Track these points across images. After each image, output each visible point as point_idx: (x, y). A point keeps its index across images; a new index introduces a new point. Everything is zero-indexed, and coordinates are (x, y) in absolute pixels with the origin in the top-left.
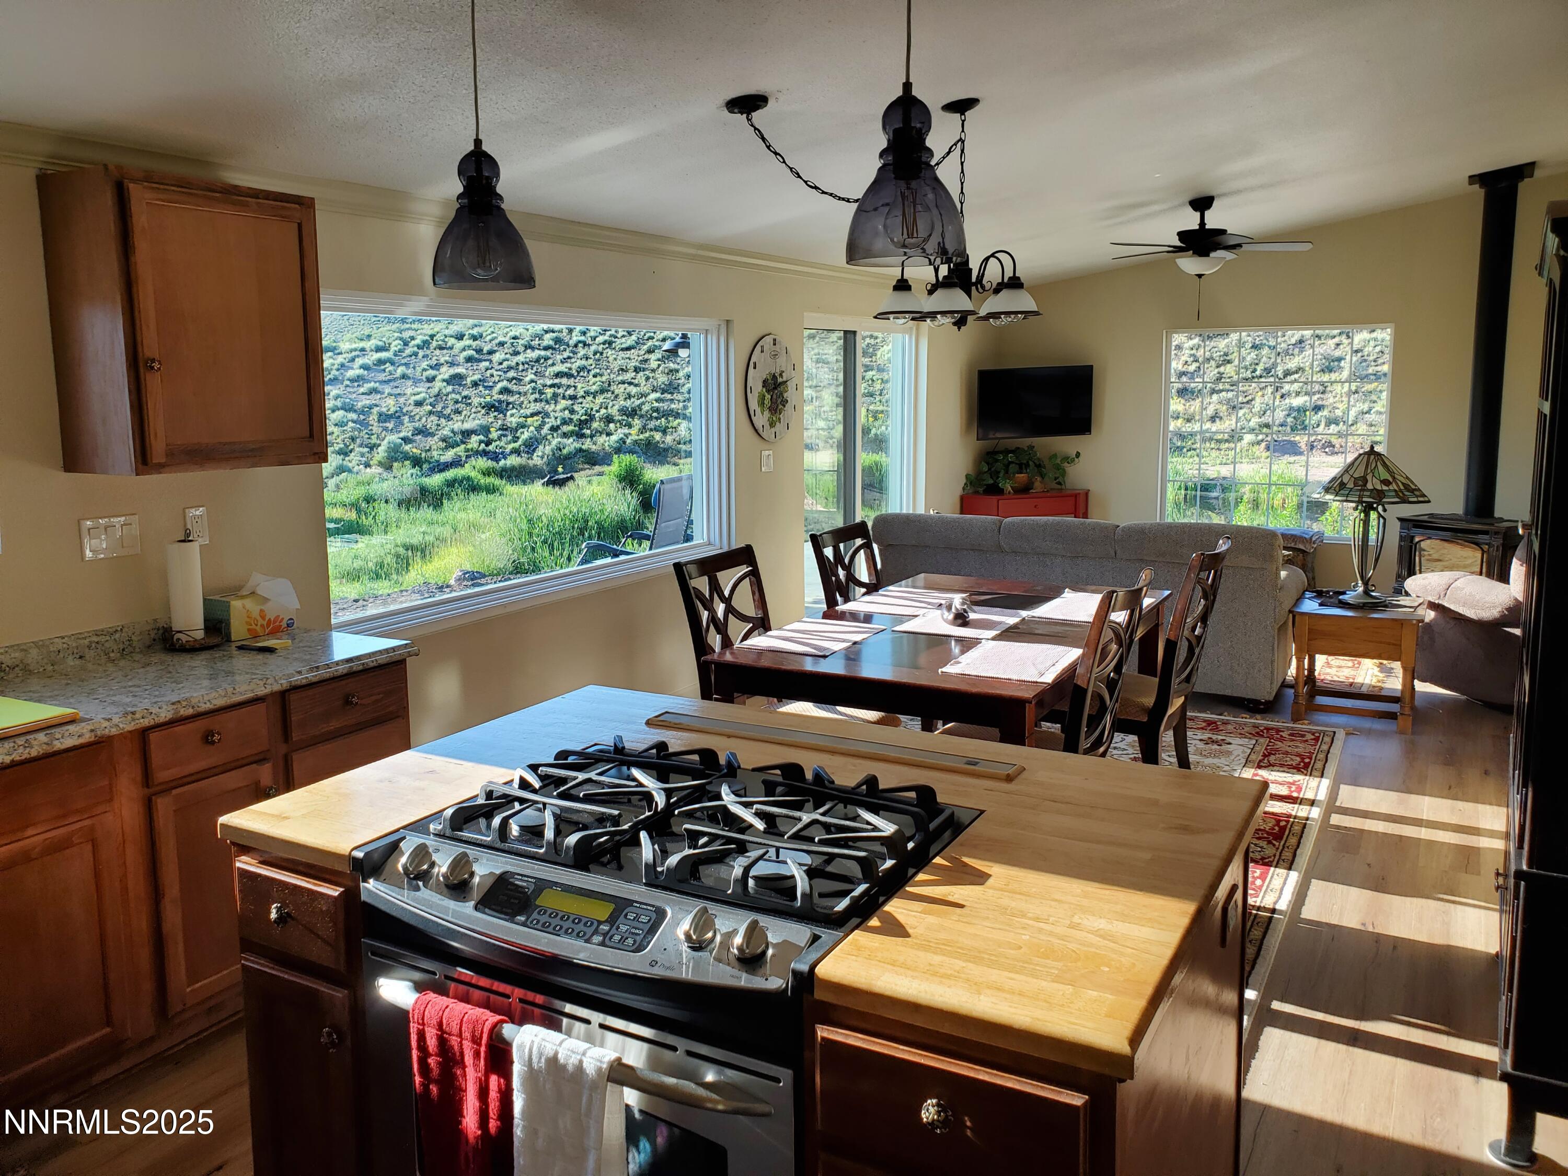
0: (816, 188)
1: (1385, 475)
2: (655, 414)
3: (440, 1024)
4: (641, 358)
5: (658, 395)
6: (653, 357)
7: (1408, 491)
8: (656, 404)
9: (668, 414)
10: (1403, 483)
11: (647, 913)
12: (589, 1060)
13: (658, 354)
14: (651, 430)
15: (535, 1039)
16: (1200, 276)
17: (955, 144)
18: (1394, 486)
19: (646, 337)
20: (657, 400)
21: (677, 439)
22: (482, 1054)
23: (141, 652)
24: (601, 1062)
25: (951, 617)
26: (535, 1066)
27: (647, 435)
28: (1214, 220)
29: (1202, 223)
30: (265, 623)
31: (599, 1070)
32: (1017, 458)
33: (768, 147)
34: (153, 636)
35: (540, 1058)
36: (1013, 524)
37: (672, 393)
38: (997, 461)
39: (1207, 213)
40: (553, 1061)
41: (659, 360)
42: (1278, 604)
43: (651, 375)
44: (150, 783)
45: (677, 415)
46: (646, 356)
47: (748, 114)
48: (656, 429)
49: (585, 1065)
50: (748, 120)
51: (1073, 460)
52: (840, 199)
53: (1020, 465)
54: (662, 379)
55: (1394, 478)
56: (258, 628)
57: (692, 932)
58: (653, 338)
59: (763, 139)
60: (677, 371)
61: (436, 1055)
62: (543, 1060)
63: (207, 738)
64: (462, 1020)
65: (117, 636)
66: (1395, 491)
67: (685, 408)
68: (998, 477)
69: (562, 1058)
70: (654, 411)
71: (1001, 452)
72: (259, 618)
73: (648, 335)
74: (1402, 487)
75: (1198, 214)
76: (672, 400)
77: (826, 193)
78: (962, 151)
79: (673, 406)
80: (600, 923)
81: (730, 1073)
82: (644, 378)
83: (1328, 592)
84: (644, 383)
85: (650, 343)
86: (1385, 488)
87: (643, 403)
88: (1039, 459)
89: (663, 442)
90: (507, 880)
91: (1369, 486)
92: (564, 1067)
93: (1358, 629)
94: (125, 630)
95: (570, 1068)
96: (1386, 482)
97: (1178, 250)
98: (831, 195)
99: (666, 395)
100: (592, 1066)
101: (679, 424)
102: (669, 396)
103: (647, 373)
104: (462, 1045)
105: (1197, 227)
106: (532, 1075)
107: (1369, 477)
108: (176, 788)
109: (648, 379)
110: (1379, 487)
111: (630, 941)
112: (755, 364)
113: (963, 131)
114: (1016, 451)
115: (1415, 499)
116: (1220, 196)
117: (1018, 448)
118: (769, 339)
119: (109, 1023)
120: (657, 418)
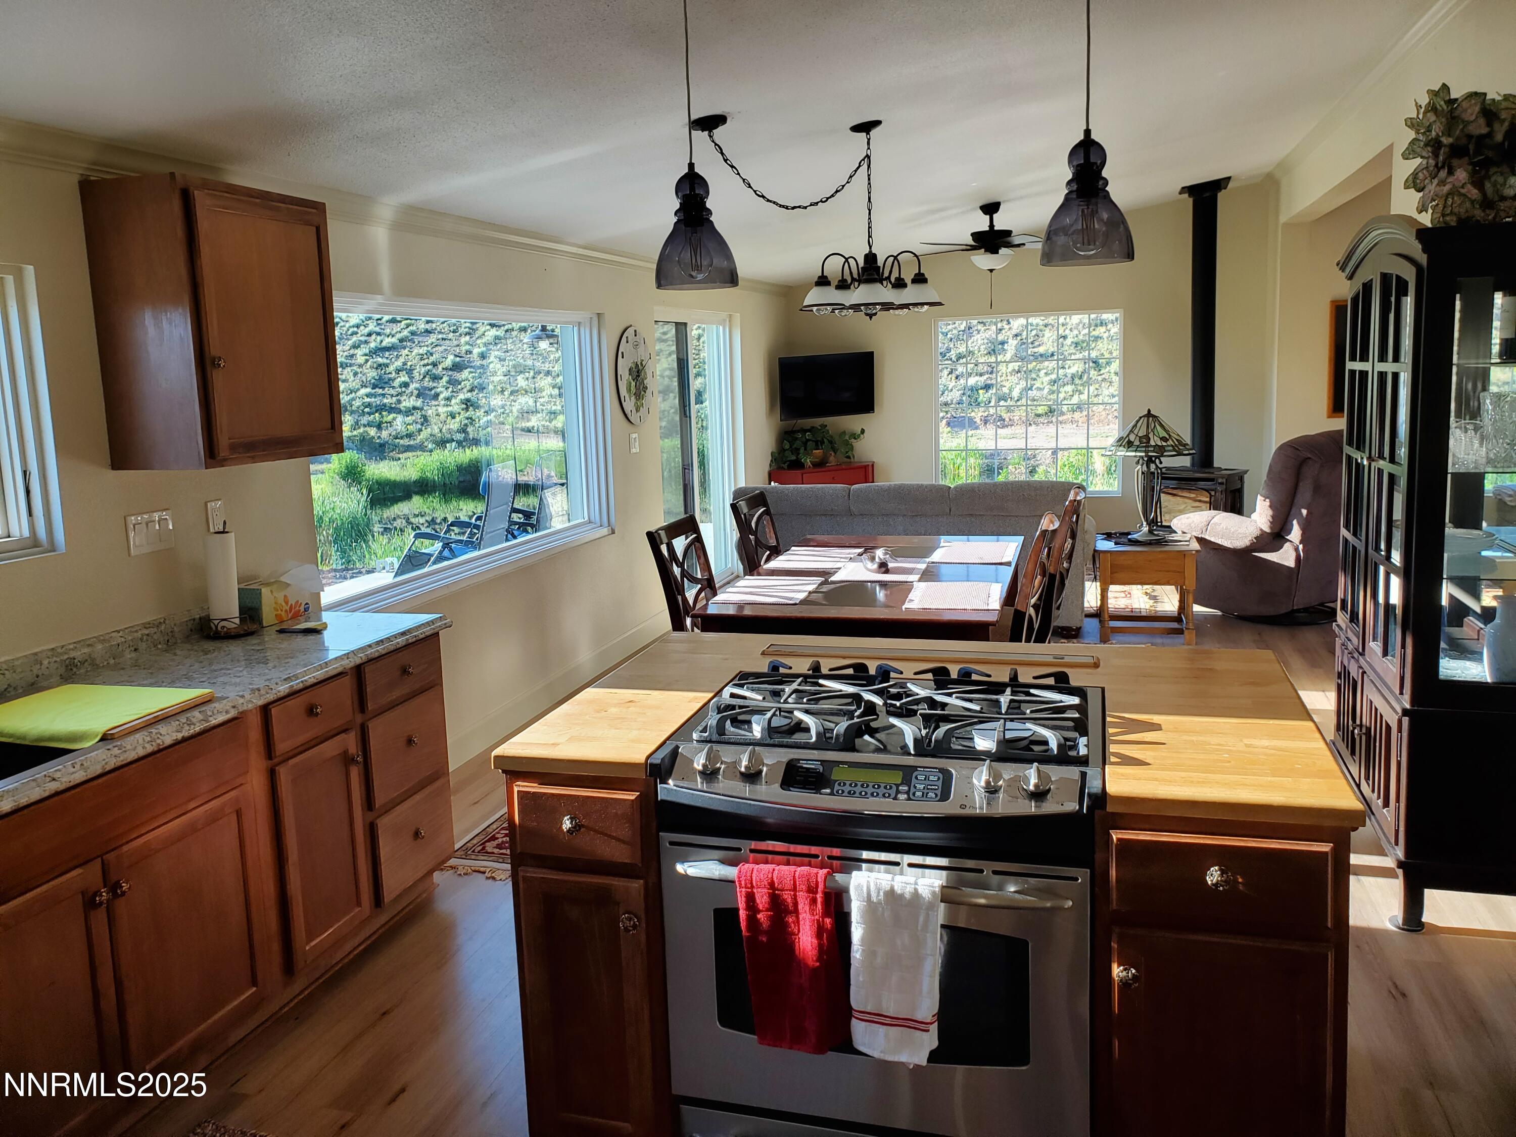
0: (763, 197)
1: (1163, 434)
2: (367, 410)
3: (772, 884)
4: (346, 353)
5: (368, 390)
6: (359, 352)
7: (1182, 446)
8: (367, 400)
9: (381, 409)
10: (1177, 440)
11: (934, 774)
12: (922, 887)
13: (365, 349)
14: (365, 426)
15: (869, 879)
16: (991, 271)
17: (863, 160)
18: (1170, 442)
19: (349, 333)
20: (367, 396)
21: (394, 433)
22: (819, 900)
23: (182, 642)
24: (933, 887)
25: (875, 566)
26: (874, 899)
27: (361, 430)
28: (1001, 222)
29: (992, 225)
30: (288, 608)
31: (934, 893)
32: (813, 436)
33: (726, 160)
34: (190, 626)
35: (879, 892)
36: (860, 490)
37: (383, 388)
38: (797, 439)
39: (995, 216)
40: (891, 894)
41: (366, 355)
42: (1086, 545)
43: (359, 370)
44: (273, 755)
45: (392, 410)
46: (352, 352)
47: (710, 131)
48: (369, 425)
49: (920, 891)
50: (710, 136)
51: (859, 436)
52: (781, 206)
53: (816, 442)
54: (372, 374)
55: (1170, 436)
56: (283, 613)
57: (991, 779)
58: (356, 333)
59: (722, 154)
60: (387, 366)
61: (767, 910)
62: (882, 894)
63: (311, 711)
64: (794, 877)
65: (163, 627)
66: (1172, 446)
67: (399, 402)
68: (799, 454)
69: (898, 889)
70: (366, 407)
71: (799, 431)
72: (284, 604)
73: (351, 330)
74: (1177, 443)
75: (988, 217)
76: (383, 395)
77: (771, 201)
78: (869, 167)
79: (385, 401)
80: (897, 786)
81: (1032, 880)
82: (351, 374)
83: (1115, 534)
84: (352, 378)
85: (354, 338)
86: (1164, 444)
87: (353, 399)
88: (831, 437)
89: (379, 437)
90: (795, 766)
91: (1152, 443)
92: (902, 896)
93: (1150, 561)
94: (167, 622)
95: (907, 896)
96: (1163, 439)
97: (973, 248)
98: (774, 203)
99: (377, 390)
100: (927, 891)
101: (394, 419)
102: (380, 391)
103: (355, 368)
104: (795, 895)
105: (988, 229)
106: (871, 907)
107: (1151, 436)
108: (292, 758)
109: (355, 374)
110: (1159, 444)
111: (931, 795)
112: (622, 353)
113: (869, 148)
114: (812, 430)
115: (1187, 452)
116: (1004, 202)
117: (813, 427)
118: (630, 331)
119: (254, 983)
120: (369, 414)
